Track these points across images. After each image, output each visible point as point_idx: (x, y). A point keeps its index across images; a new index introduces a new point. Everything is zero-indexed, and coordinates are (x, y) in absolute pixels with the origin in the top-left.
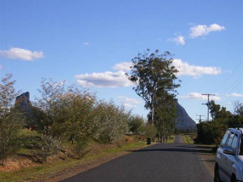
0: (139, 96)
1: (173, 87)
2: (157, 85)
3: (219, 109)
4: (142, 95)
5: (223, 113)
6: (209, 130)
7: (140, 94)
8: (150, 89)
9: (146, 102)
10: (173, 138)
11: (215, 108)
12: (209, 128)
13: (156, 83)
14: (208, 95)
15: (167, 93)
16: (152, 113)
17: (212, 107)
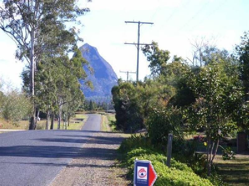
0: (5, 31)
1: (74, 13)
2: (43, 9)
3: (166, 60)
4: (9, 29)
5: (174, 68)
6: (133, 98)
7: (7, 27)
8: (28, 17)
9: (18, 43)
10: (82, 120)
11: (158, 57)
12: (134, 95)
13: (41, 5)
14: (139, 23)
15: (61, 26)
16: (31, 68)
17: (153, 56)
